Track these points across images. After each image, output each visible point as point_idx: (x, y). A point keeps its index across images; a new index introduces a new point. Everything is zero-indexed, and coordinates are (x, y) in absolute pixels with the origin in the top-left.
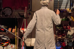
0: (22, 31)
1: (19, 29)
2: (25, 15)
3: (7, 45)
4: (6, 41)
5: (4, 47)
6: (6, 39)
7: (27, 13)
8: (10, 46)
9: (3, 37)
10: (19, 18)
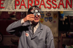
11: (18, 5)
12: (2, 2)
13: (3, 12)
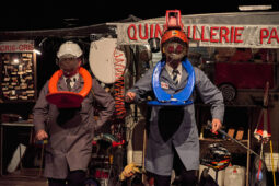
0: (258, 137)
1: (252, 131)
2: (265, 100)
3: (223, 168)
4: (221, 158)
5: (217, 170)
6: (222, 153)
7: (270, 96)
8: (230, 169)
9: (217, 148)
10: (252, 108)
11: (265, 37)
12: (239, 32)
13: (239, 49)
